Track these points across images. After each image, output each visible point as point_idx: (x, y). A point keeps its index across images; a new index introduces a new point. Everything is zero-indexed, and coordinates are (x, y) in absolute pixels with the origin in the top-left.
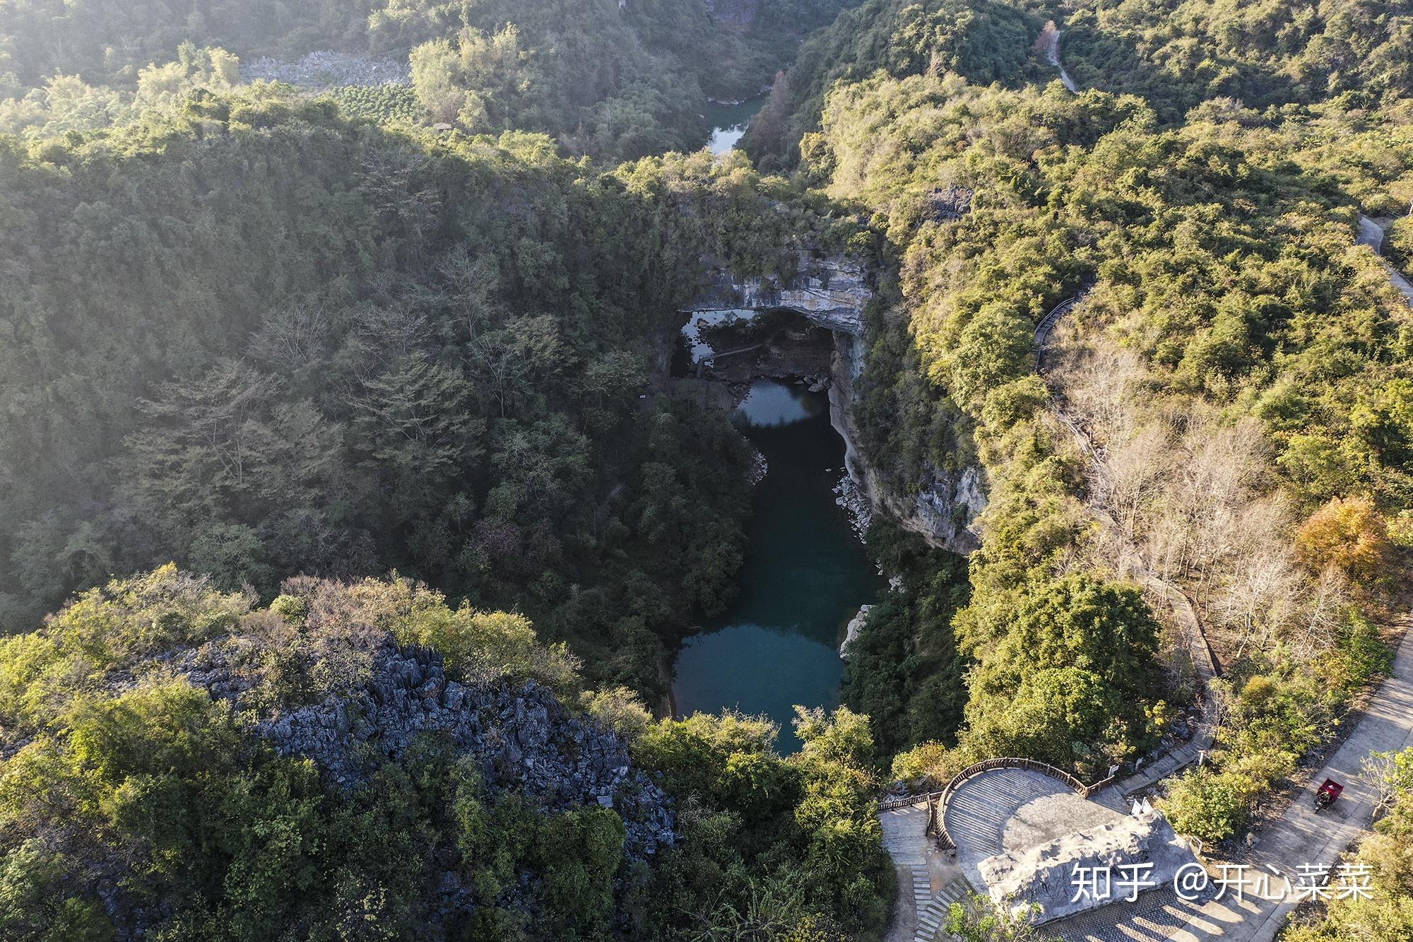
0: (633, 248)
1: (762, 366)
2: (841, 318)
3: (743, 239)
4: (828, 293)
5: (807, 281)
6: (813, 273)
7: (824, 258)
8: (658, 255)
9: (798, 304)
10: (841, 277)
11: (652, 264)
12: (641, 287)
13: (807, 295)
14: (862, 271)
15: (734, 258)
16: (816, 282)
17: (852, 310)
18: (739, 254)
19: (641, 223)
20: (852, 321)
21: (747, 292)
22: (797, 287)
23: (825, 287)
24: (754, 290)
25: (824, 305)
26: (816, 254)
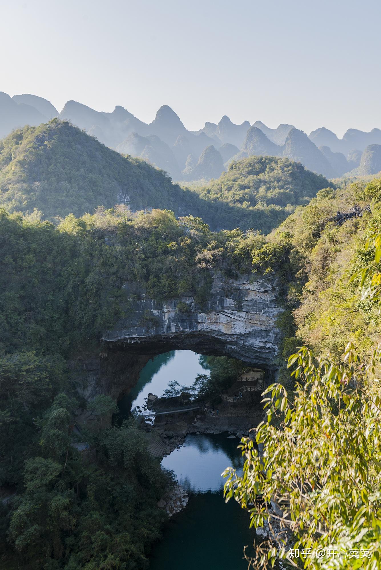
0: (60, 275)
1: (198, 424)
2: (257, 342)
3: (161, 261)
4: (243, 315)
5: (221, 302)
6: (228, 293)
7: (236, 277)
8: (83, 282)
9: (214, 327)
10: (253, 297)
11: (75, 288)
12: (66, 311)
13: (222, 318)
14: (273, 289)
15: (152, 280)
16: (230, 302)
17: (267, 332)
18: (157, 276)
19: (68, 254)
20: (269, 345)
21: (166, 317)
22: (213, 309)
23: (239, 308)
24: (172, 314)
25: (240, 328)
26: (230, 274)
